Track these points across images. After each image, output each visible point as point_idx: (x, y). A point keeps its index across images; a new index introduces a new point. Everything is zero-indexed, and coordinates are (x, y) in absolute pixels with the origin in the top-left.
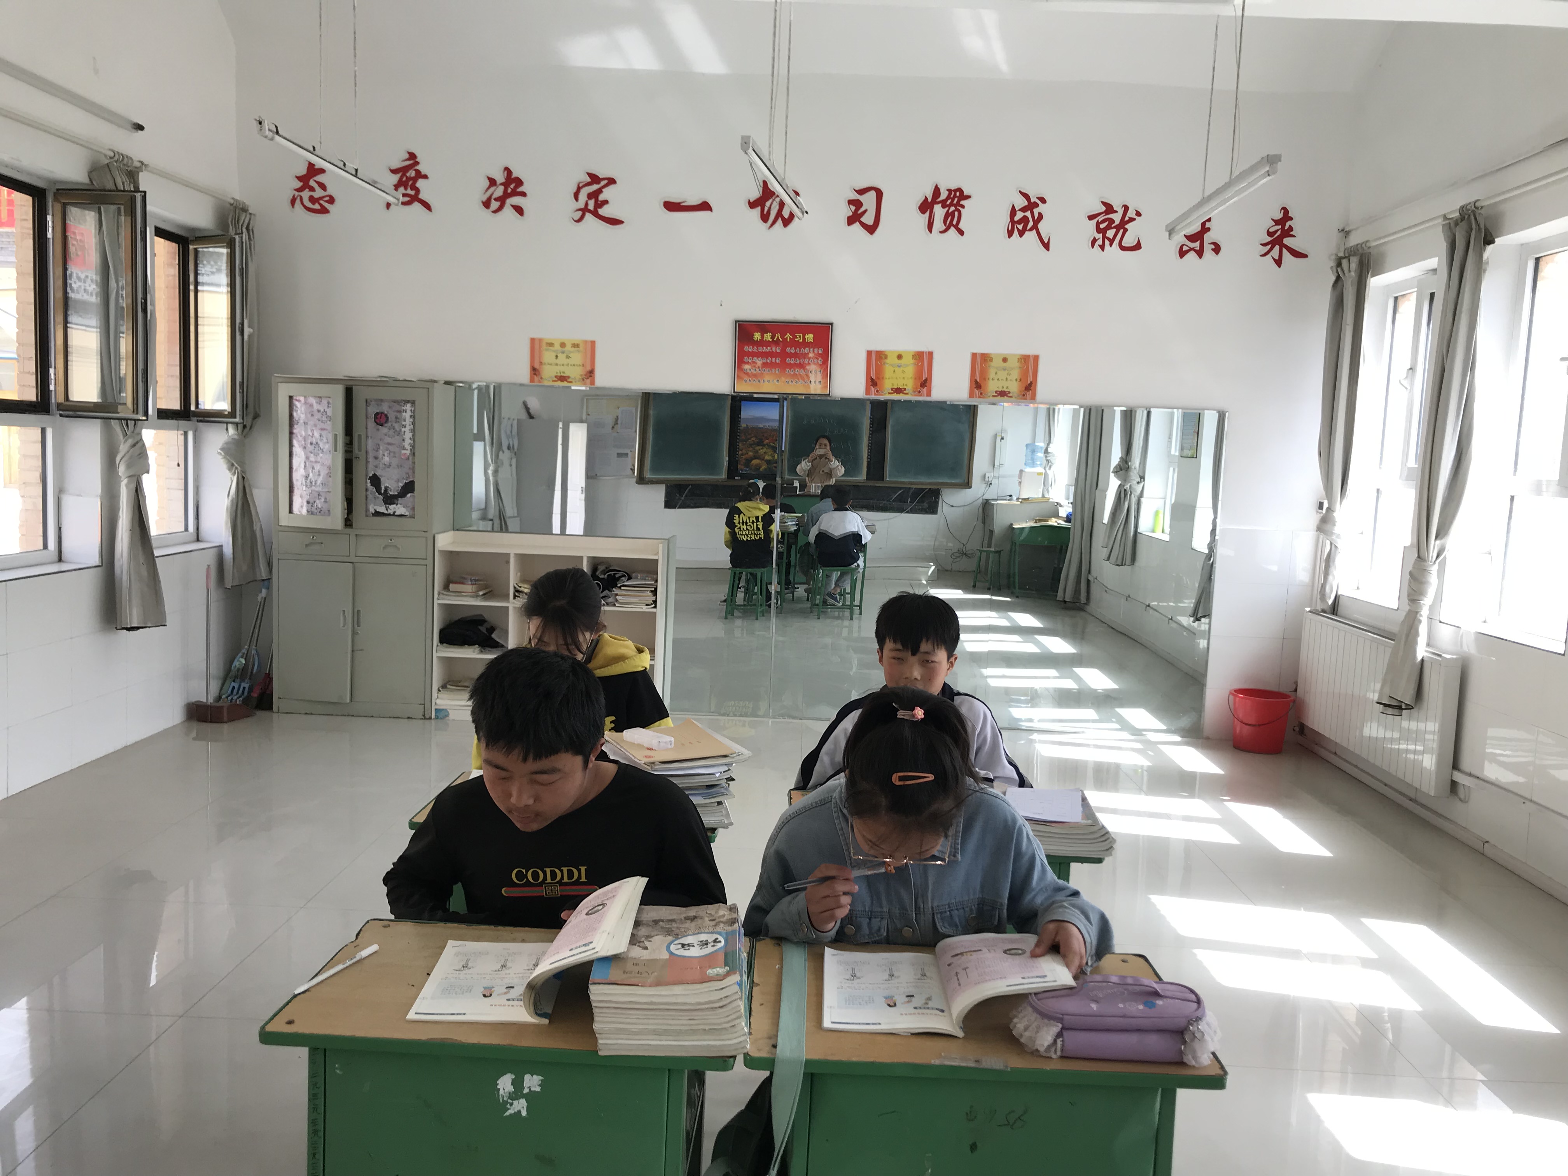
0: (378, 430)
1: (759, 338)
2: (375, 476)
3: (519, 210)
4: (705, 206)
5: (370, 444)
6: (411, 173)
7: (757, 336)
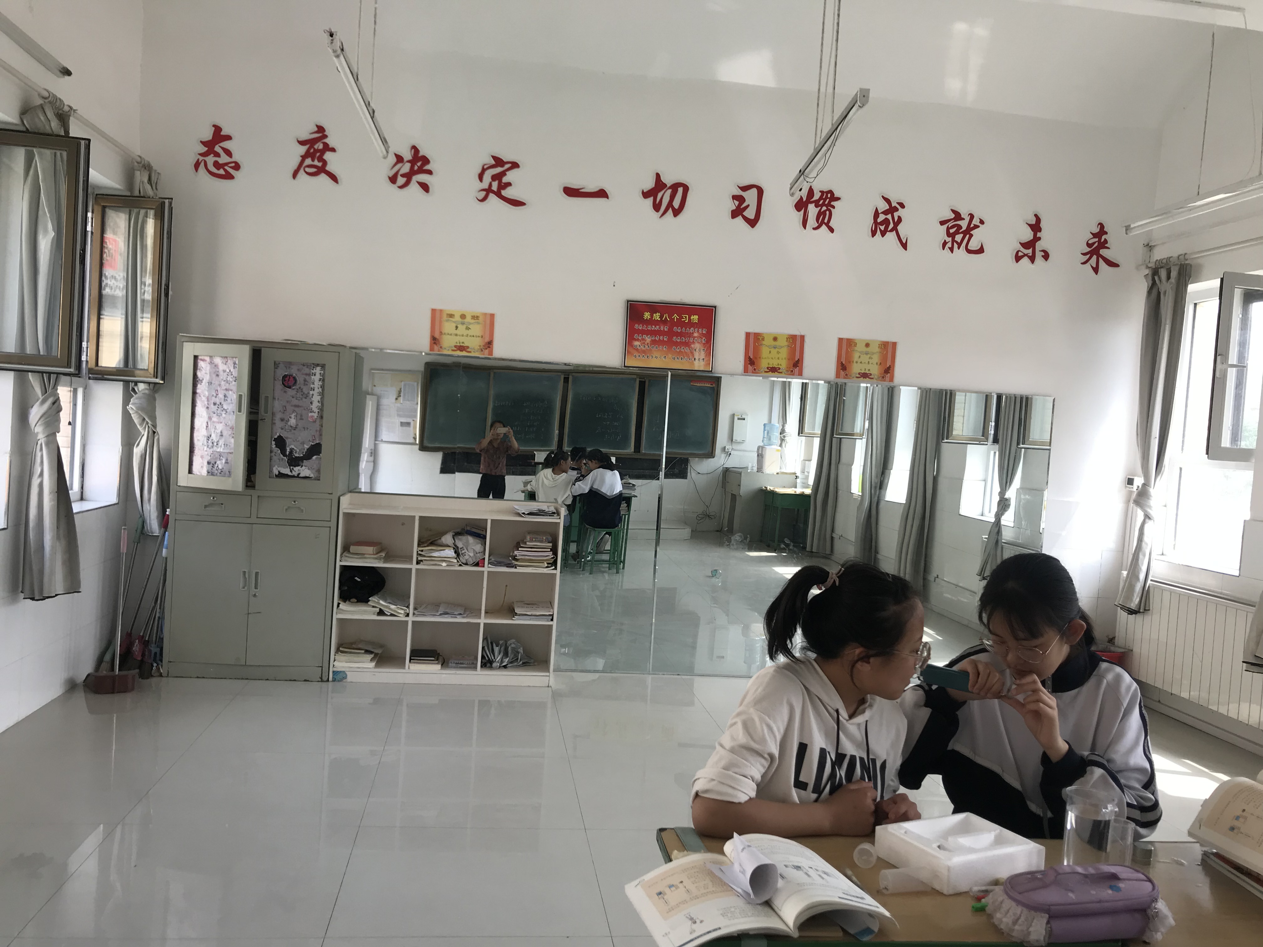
0: (285, 392)
1: (649, 317)
2: (280, 437)
3: (425, 187)
4: (602, 194)
5: (277, 405)
6: (319, 146)
7: (647, 315)
